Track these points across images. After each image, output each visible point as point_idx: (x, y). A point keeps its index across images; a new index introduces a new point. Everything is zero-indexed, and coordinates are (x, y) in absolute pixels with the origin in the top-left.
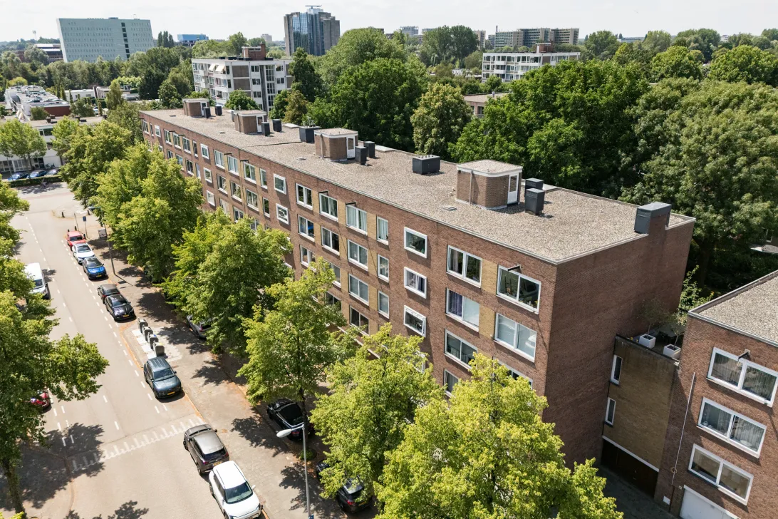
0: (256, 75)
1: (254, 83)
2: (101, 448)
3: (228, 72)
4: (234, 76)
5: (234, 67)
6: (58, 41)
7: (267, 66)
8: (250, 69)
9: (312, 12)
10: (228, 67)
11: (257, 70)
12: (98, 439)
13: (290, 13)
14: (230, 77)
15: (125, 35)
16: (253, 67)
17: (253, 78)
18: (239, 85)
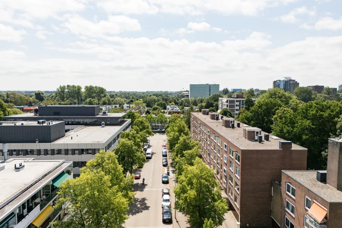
0: (238, 103)
1: (236, 106)
2: (145, 188)
3: (227, 102)
4: (229, 103)
5: (230, 100)
6: (188, 91)
7: (242, 100)
8: (235, 101)
9: (286, 80)
10: (227, 100)
11: (238, 102)
12: (146, 186)
13: (276, 80)
14: (228, 104)
15: (210, 90)
16: (237, 101)
17: (236, 104)
18: (230, 106)
